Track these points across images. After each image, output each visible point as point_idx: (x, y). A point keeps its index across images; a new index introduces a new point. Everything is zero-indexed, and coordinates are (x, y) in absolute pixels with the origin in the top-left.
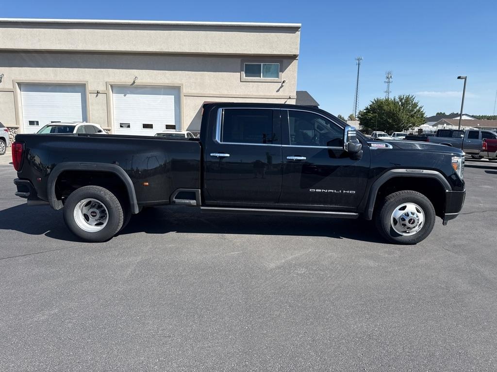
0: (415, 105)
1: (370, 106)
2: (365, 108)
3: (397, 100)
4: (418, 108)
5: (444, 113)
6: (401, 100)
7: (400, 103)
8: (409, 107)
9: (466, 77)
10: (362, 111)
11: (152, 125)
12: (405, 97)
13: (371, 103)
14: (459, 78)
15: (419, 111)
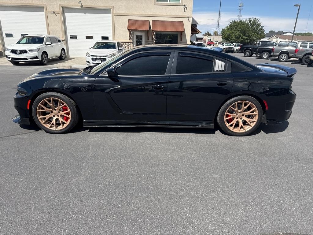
0: (259, 25)
1: (229, 25)
2: (226, 27)
3: (248, 21)
4: (261, 27)
5: (274, 31)
6: (250, 21)
7: (249, 24)
8: (255, 27)
9: (300, 5)
10: (224, 29)
11: (92, 36)
12: (253, 19)
13: (230, 24)
14: (295, 6)
15: (261, 29)
